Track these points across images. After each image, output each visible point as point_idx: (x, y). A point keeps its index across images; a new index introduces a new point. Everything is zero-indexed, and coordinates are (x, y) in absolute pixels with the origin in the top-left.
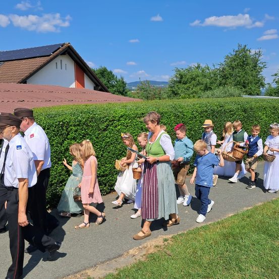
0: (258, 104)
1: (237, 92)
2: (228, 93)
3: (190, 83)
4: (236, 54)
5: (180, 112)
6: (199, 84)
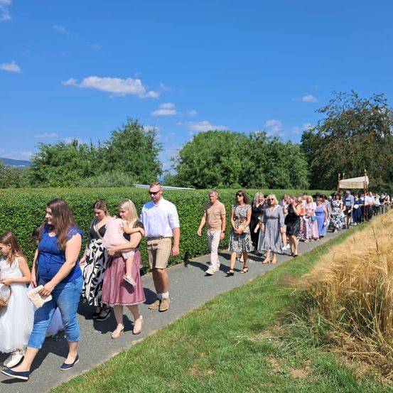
1: (128, 180)
3: (63, 164)
4: (125, 131)
6: (76, 167)
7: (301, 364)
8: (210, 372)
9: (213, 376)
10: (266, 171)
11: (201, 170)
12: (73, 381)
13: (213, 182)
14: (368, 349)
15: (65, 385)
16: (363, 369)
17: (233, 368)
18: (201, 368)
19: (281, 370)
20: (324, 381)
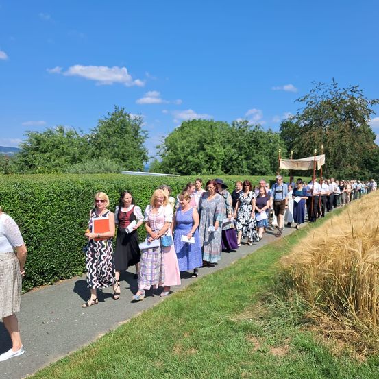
0: (136, 183)
1: (115, 166)
2: (103, 168)
3: (51, 151)
4: (112, 119)
5: (29, 194)
6: (63, 153)
7: (281, 343)
8: (194, 351)
9: (197, 355)
10: (247, 158)
11: (185, 157)
12: (60, 361)
13: (197, 169)
14: (344, 328)
15: (52, 366)
16: (338, 346)
17: (216, 347)
18: (185, 348)
19: (262, 349)
20: (302, 359)
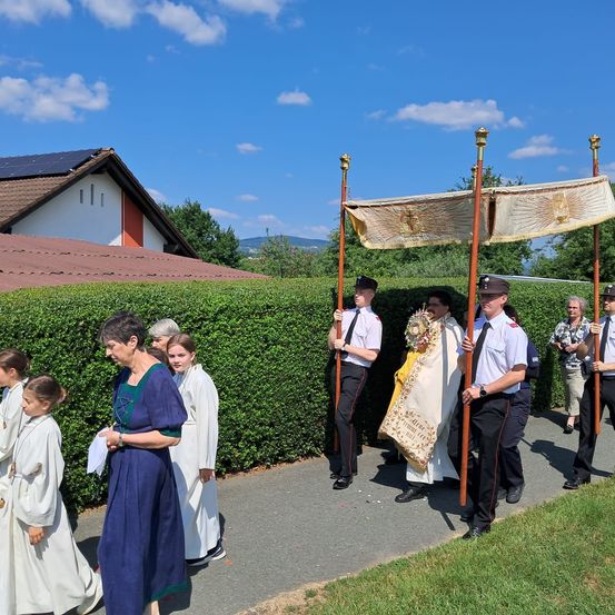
2: (452, 269)
12: (394, 564)
15: (383, 568)
18: (606, 582)
